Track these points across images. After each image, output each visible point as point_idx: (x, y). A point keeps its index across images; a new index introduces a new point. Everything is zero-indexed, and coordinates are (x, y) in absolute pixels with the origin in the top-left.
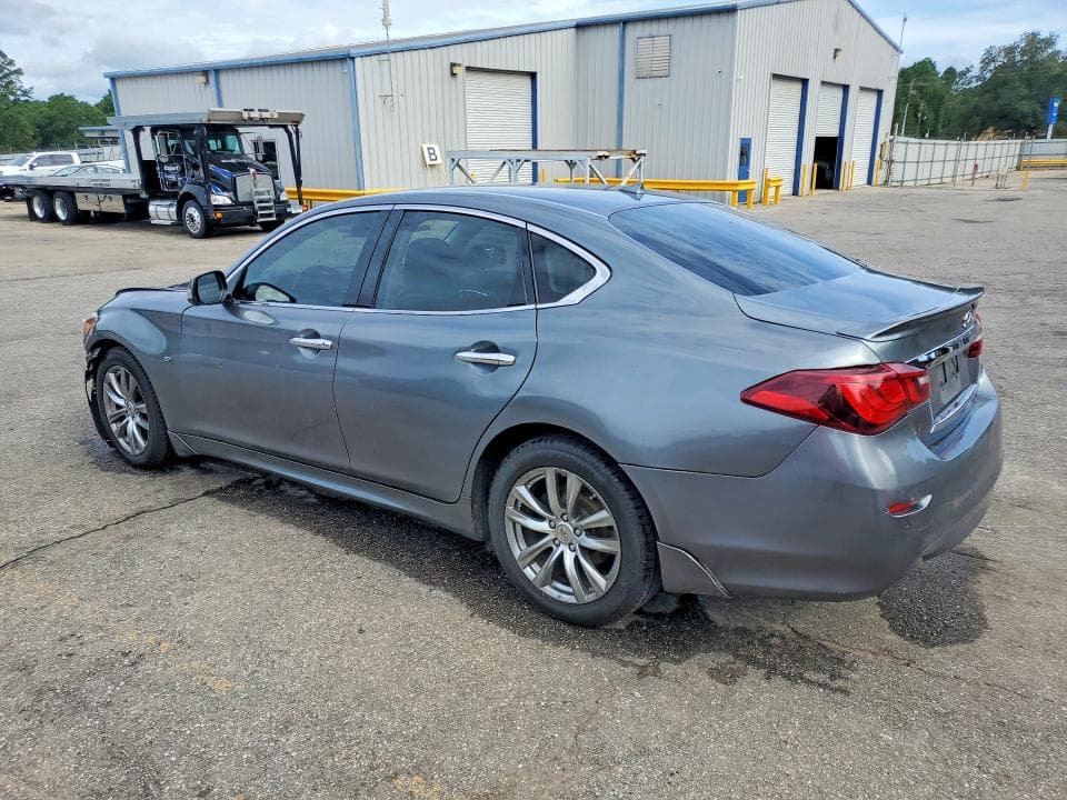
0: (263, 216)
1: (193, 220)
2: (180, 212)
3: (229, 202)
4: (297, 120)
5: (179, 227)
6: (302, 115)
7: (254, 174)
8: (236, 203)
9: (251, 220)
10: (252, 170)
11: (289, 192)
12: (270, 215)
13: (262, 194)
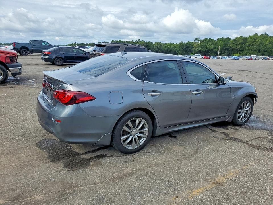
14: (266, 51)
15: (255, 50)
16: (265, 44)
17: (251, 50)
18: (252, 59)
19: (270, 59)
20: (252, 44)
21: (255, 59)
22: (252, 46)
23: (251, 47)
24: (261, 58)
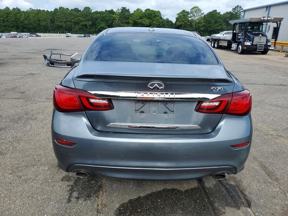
0: (259, 49)
1: (239, 49)
2: (238, 47)
3: (250, 44)
4: (281, 20)
5: (236, 51)
6: (283, 18)
7: (261, 36)
8: (252, 45)
9: (255, 50)
10: (260, 35)
11: (272, 43)
12: (262, 49)
13: (261, 42)
14: (25, 28)
15: (13, 27)
16: (21, 19)
17: (8, 26)
18: (16, 37)
19: (33, 36)
20: (6, 19)
21: (20, 37)
22: (7, 21)
23: (7, 23)
24: (26, 35)
